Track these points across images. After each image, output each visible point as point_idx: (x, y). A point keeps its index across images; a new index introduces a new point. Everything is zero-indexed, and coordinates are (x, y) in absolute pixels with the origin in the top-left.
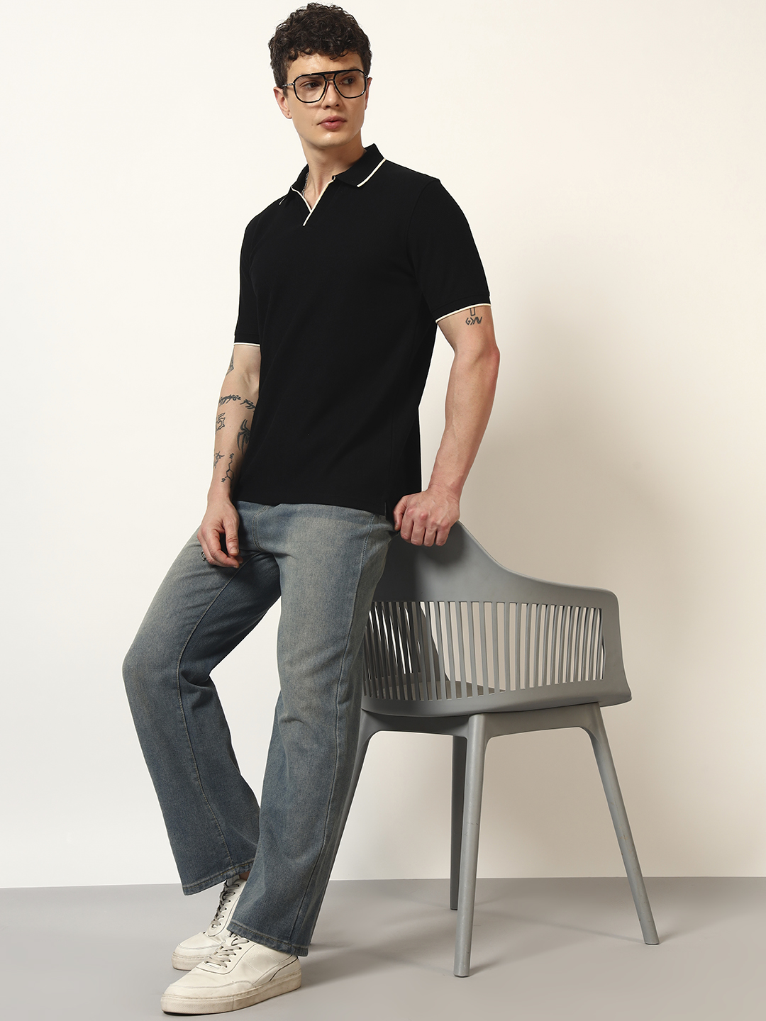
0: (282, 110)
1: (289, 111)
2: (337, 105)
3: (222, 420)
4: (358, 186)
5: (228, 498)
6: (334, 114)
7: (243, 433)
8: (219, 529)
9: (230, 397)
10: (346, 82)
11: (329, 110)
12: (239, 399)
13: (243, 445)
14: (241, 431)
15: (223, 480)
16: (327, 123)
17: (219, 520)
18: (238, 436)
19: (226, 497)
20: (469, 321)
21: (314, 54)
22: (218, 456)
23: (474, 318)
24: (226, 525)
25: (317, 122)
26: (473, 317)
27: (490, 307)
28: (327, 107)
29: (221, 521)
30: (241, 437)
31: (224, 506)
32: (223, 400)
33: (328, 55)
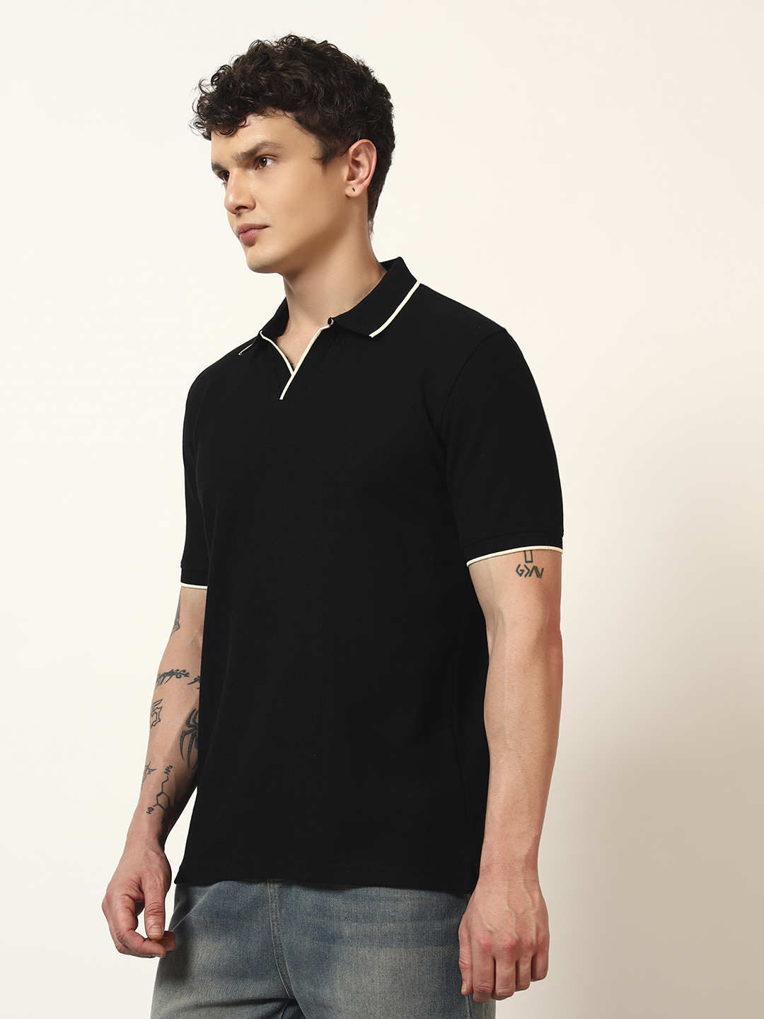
3: (157, 711)
4: (372, 335)
5: (156, 841)
7: (189, 732)
8: (134, 894)
9: (171, 673)
12: (187, 675)
13: (189, 752)
14: (187, 729)
15: (151, 809)
17: (134, 877)
18: (182, 738)
19: (152, 840)
20: (523, 571)
22: (149, 770)
23: (530, 566)
24: (147, 887)
26: (528, 565)
27: (561, 553)
29: (138, 880)
30: (187, 739)
31: (146, 854)
32: (163, 677)
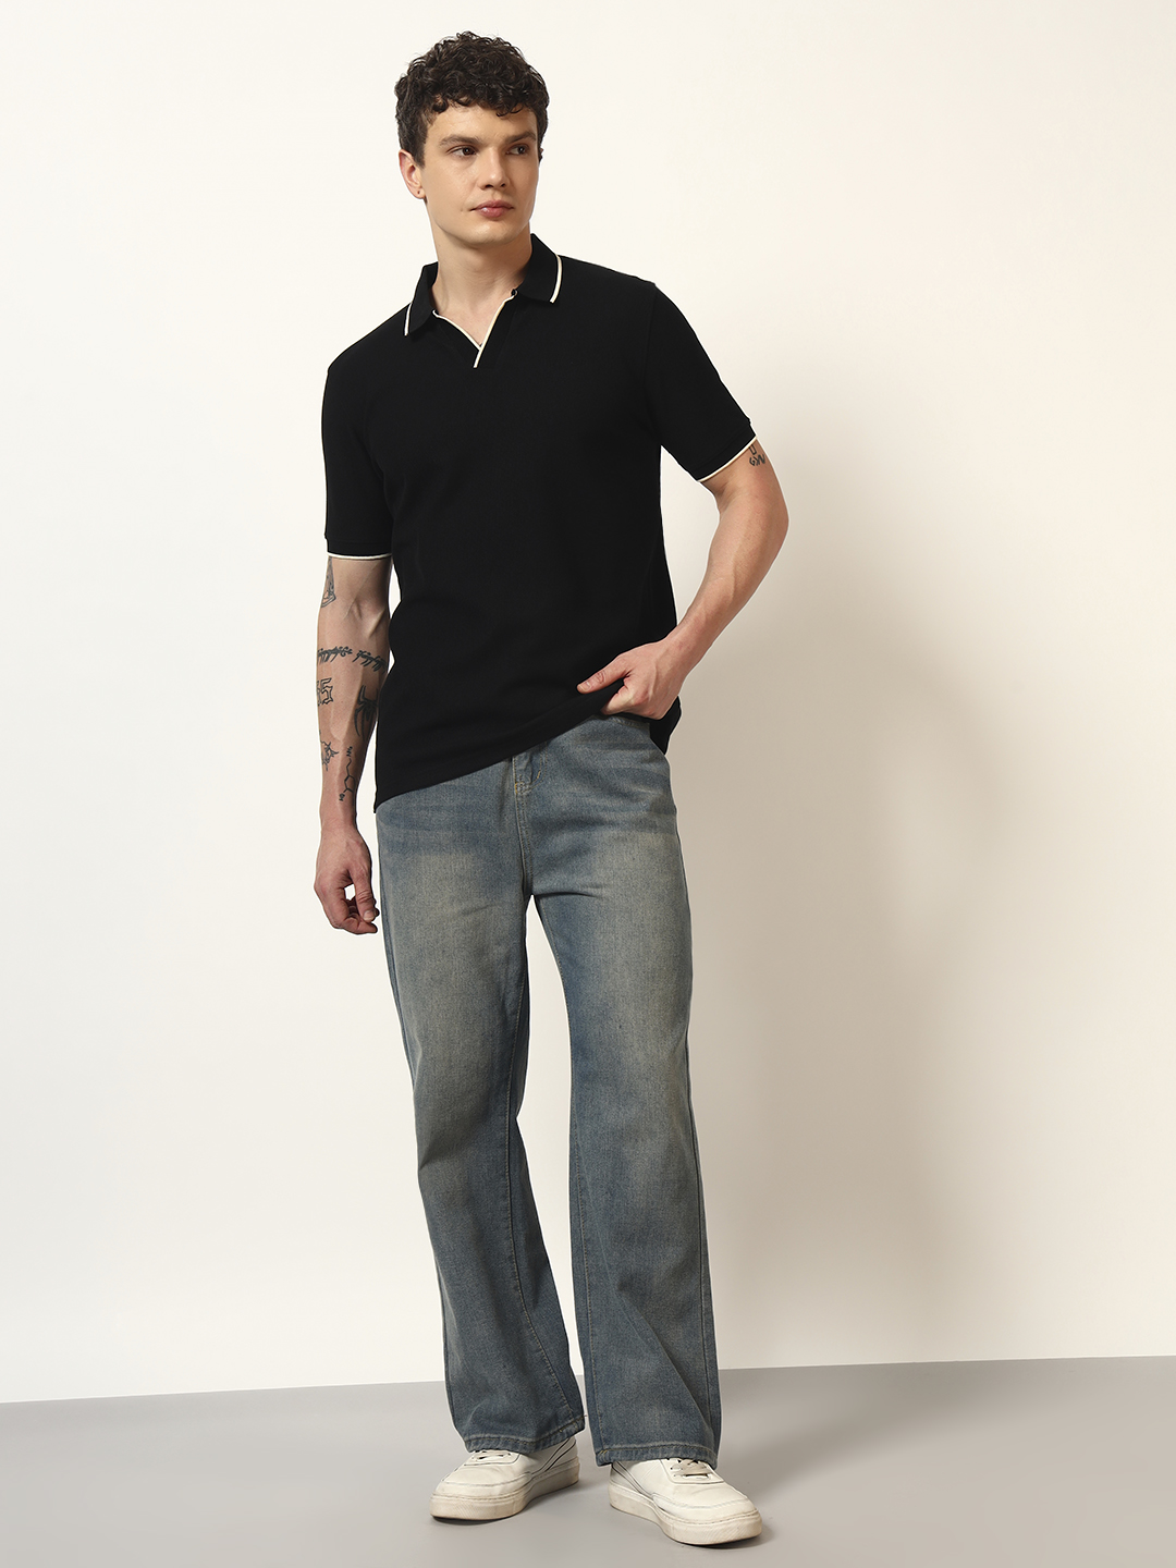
0: (409, 185)
1: (421, 187)
2: (503, 185)
3: (328, 689)
4: (551, 301)
6: (498, 197)
7: (361, 709)
9: (335, 651)
10: (516, 151)
11: (490, 191)
12: (349, 649)
14: (359, 706)
15: (342, 796)
16: (485, 209)
17: (343, 870)
18: (355, 715)
19: (348, 826)
21: (474, 105)
25: (471, 207)
28: (488, 186)
29: (345, 873)
30: (360, 715)
31: (348, 844)
32: (323, 655)
33: (495, 109)
